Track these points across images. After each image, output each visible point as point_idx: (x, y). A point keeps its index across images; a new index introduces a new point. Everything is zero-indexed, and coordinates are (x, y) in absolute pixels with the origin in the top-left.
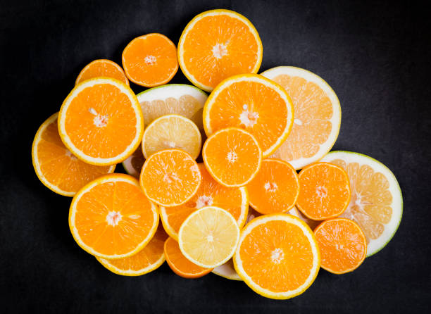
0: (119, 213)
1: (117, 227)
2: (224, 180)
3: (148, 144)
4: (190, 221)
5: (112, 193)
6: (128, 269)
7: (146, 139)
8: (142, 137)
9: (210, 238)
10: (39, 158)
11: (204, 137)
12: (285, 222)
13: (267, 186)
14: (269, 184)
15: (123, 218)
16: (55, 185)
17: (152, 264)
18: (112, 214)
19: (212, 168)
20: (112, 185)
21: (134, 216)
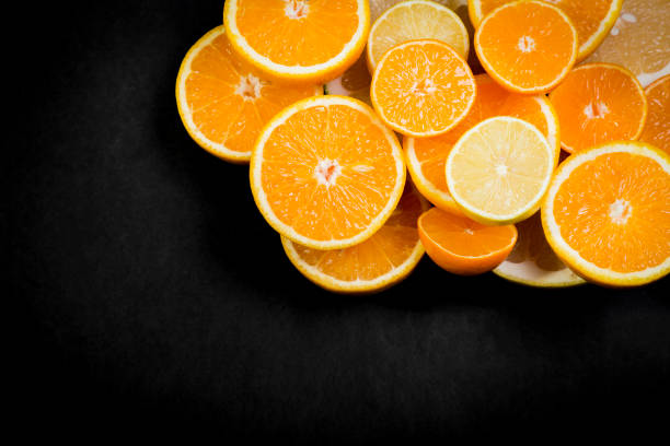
0: (336, 163)
1: (332, 189)
2: (514, 83)
3: (379, 48)
4: (464, 145)
5: (324, 125)
6: (355, 279)
7: (374, 40)
8: (367, 37)
9: (502, 170)
10: (189, 102)
11: (471, 31)
12: (628, 155)
13: (588, 111)
14: (590, 106)
15: (343, 171)
16: (220, 142)
17: (396, 266)
18: (324, 164)
19: (493, 65)
20: (322, 109)
21: (361, 168)
